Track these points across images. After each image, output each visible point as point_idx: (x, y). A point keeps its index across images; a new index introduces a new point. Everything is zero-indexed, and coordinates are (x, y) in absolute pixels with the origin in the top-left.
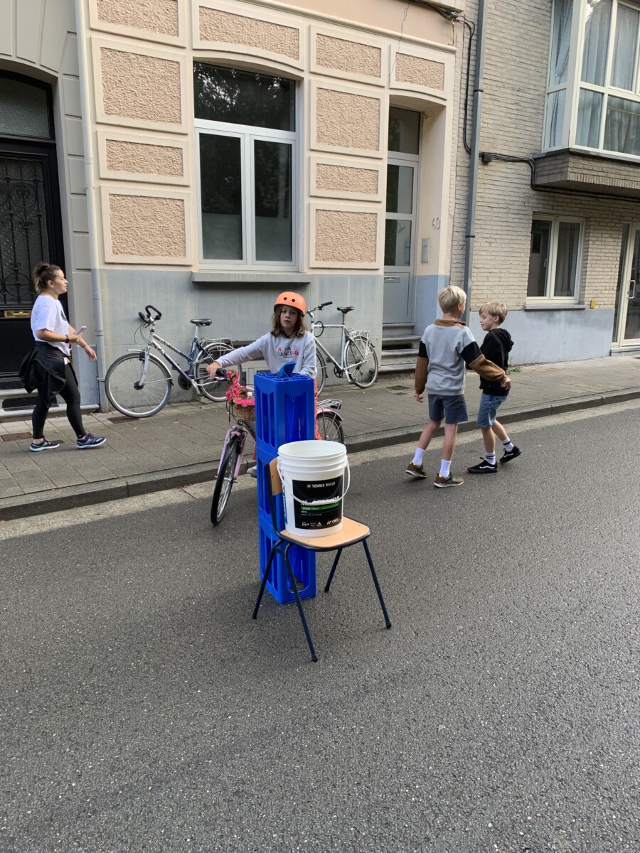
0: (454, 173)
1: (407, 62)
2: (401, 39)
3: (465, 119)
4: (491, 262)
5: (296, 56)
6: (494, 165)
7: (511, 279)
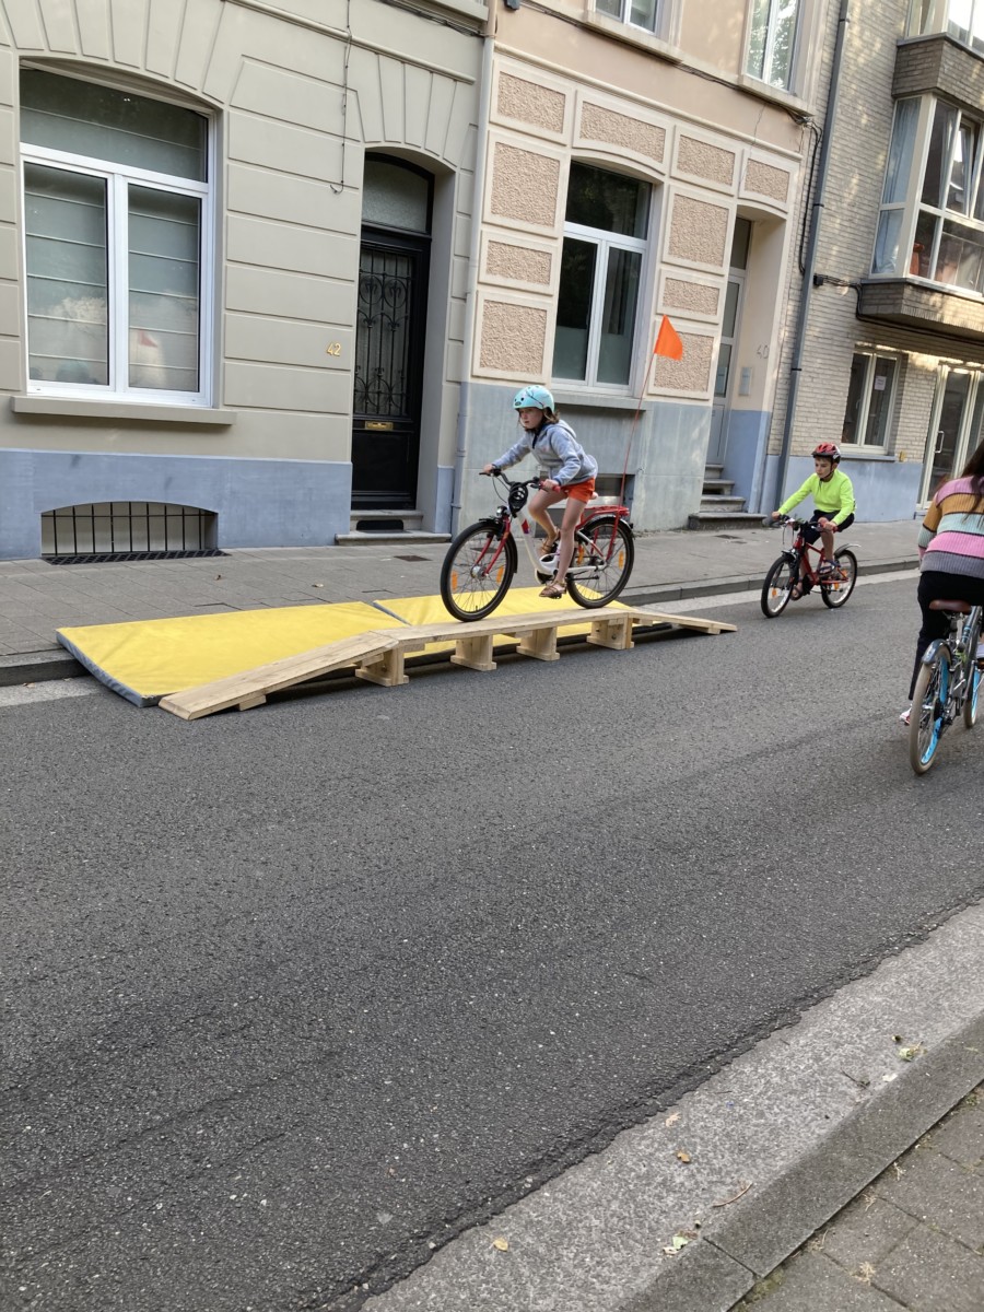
0: (787, 296)
1: (757, 169)
2: (753, 144)
3: (803, 236)
4: (812, 400)
5: (660, 158)
6: (826, 288)
7: (829, 422)
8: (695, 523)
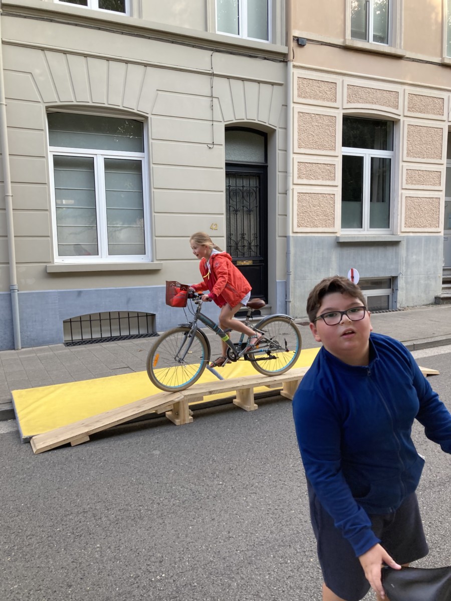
5: (397, 107)
8: (438, 301)
